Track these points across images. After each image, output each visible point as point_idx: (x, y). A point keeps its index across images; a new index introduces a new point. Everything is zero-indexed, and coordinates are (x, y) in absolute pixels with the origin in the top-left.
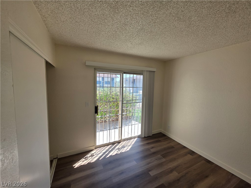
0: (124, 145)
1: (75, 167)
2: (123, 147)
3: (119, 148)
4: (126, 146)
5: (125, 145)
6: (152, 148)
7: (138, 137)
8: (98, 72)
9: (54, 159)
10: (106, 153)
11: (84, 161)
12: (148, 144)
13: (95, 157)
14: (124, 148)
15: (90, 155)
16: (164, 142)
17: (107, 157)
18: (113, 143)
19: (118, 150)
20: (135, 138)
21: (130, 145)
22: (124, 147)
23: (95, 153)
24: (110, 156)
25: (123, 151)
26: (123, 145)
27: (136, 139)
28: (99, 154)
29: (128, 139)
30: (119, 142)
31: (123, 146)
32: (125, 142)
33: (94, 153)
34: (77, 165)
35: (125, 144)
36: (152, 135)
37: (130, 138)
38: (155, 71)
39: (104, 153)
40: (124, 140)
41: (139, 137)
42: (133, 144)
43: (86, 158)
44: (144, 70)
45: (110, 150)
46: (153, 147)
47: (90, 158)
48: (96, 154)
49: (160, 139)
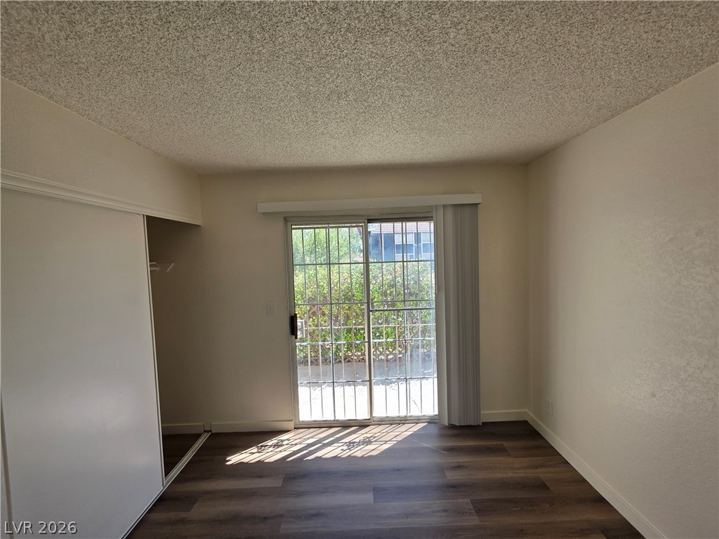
0: (370, 437)
1: (228, 463)
2: (367, 442)
3: (354, 443)
4: (375, 441)
5: (375, 437)
6: (459, 467)
7: (429, 423)
8: (296, 225)
9: (205, 431)
10: (311, 449)
11: (253, 453)
12: (451, 450)
13: (281, 451)
14: (367, 445)
15: (276, 441)
16: (514, 457)
17: (309, 458)
18: (345, 425)
19: (345, 448)
20: (417, 423)
21: (390, 441)
22: (369, 442)
23: (288, 440)
24: (316, 458)
25: (359, 454)
26: (369, 435)
27: (420, 426)
28: (296, 444)
29: (393, 421)
30: (362, 425)
31: (368, 438)
32: (382, 427)
33: (285, 440)
34: (234, 459)
35: (376, 435)
36: (483, 423)
37: (402, 421)
38: (477, 204)
39: (310, 445)
40: (382, 422)
41: (431, 421)
42: (399, 438)
43: (262, 446)
44: (436, 206)
45: (325, 442)
46: (461, 464)
47: (271, 449)
48: (287, 444)
49: (506, 444)
